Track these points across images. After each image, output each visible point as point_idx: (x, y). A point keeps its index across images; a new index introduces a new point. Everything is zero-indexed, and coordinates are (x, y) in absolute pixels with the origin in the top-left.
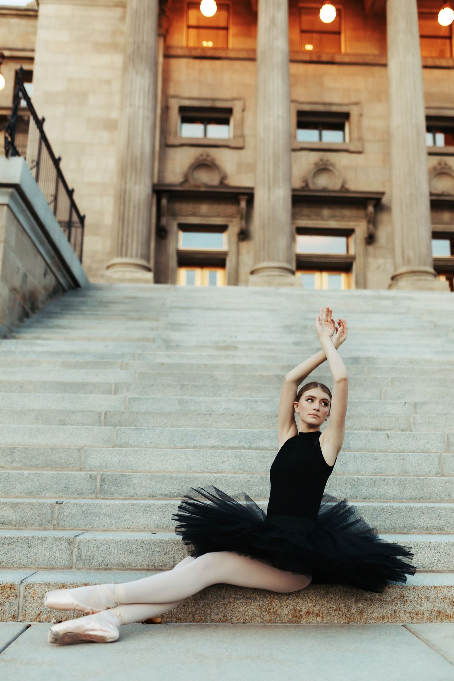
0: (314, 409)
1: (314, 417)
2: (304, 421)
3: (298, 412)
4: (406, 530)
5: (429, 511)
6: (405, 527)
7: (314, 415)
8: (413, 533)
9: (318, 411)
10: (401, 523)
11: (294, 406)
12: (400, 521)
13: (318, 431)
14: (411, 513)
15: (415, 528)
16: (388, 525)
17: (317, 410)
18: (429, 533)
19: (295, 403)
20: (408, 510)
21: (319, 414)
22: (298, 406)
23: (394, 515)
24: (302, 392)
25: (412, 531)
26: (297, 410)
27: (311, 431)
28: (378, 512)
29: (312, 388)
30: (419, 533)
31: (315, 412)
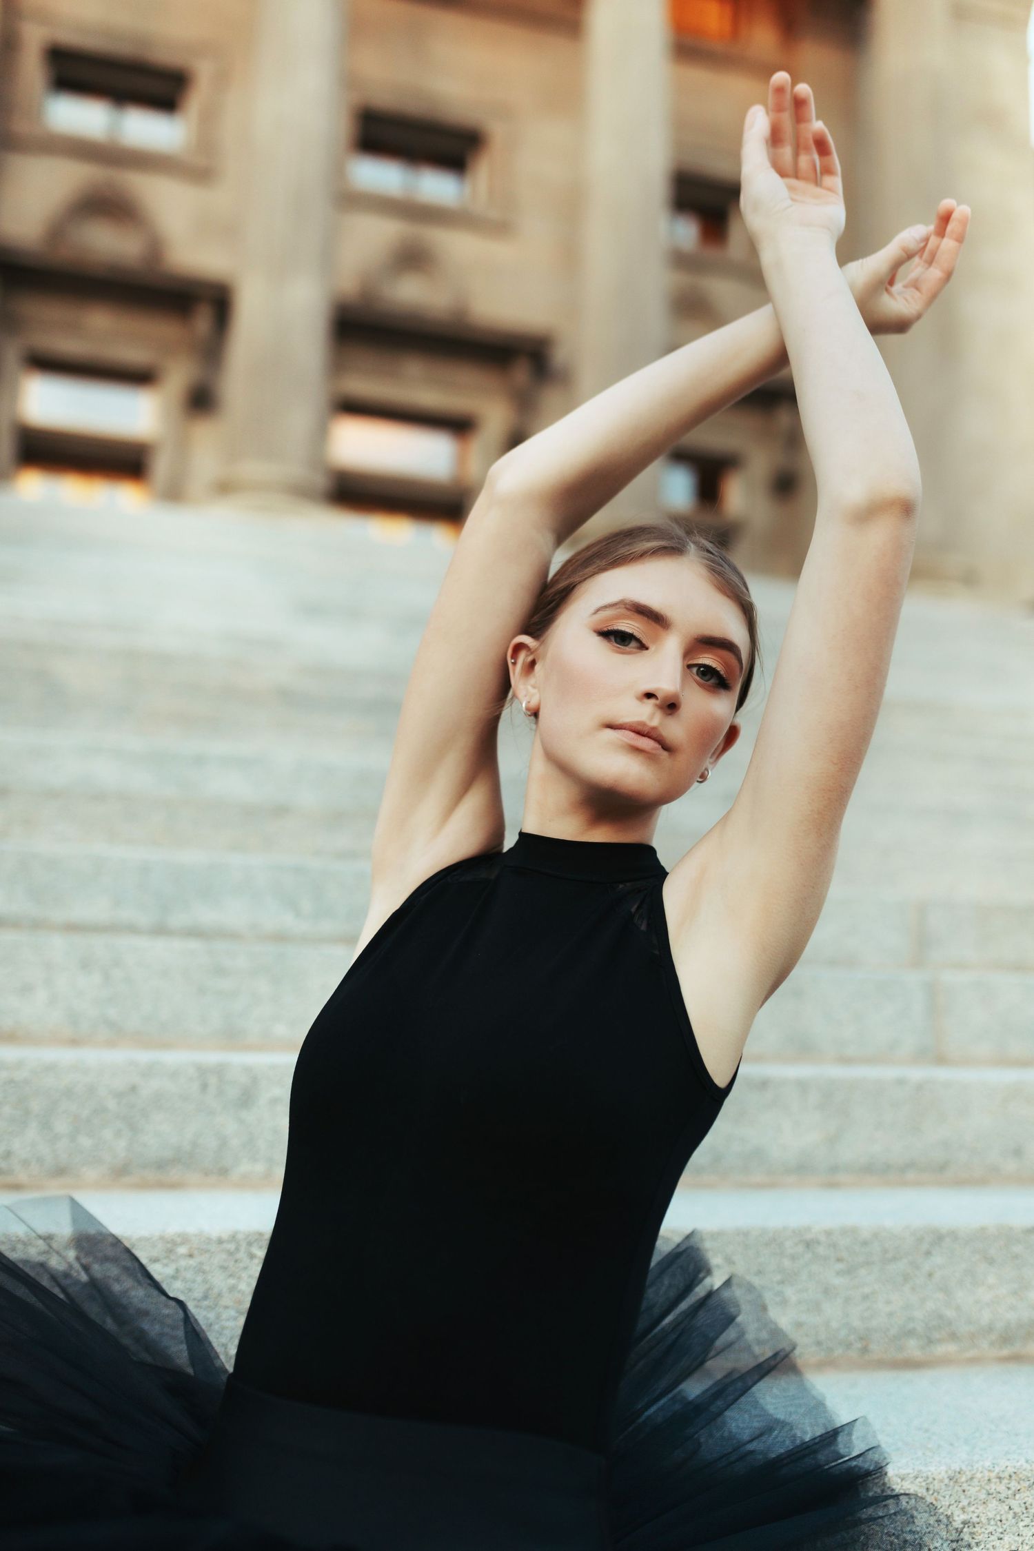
0: (649, 695)
1: (636, 750)
2: (563, 768)
3: (534, 703)
4: (913, 1348)
5: (1017, 1249)
6: (911, 1333)
7: (640, 731)
8: (945, 1361)
9: (671, 706)
10: (890, 1314)
11: (510, 661)
12: (888, 1302)
13: (645, 841)
14: (938, 1259)
15: (953, 1337)
16: (834, 1325)
17: (666, 698)
18: (1017, 1358)
19: (519, 647)
20: (925, 1247)
21: (675, 730)
22: (533, 664)
23: (863, 1272)
24: (574, 572)
25: (940, 1350)
26: (525, 691)
27: (600, 835)
28: (787, 1263)
29: (642, 556)
30: (974, 1361)
31: (652, 717)
